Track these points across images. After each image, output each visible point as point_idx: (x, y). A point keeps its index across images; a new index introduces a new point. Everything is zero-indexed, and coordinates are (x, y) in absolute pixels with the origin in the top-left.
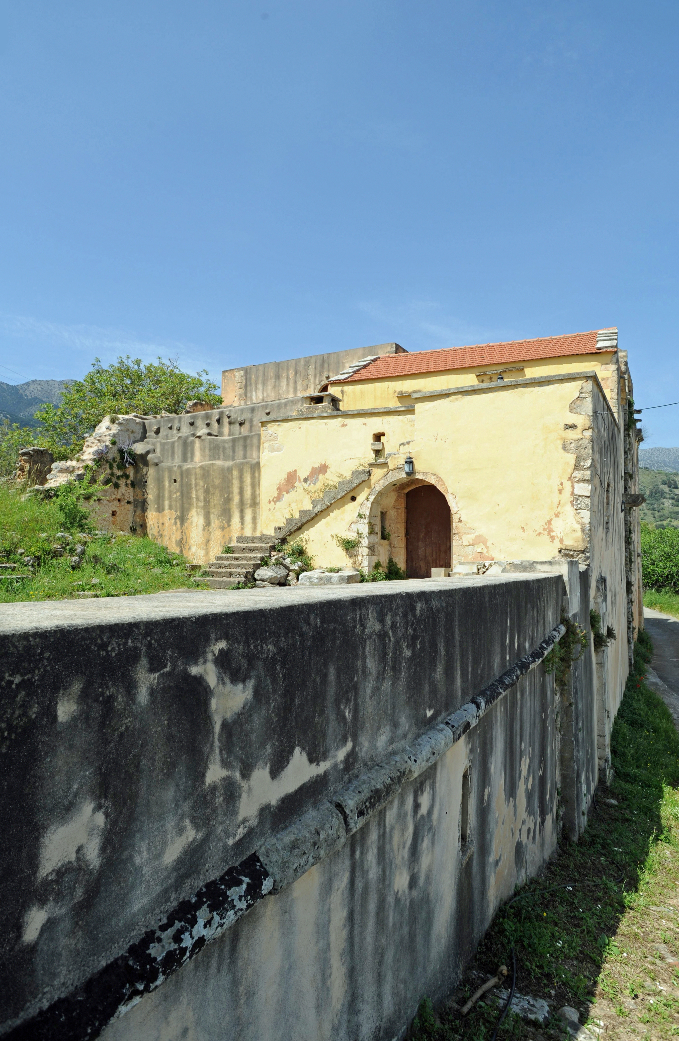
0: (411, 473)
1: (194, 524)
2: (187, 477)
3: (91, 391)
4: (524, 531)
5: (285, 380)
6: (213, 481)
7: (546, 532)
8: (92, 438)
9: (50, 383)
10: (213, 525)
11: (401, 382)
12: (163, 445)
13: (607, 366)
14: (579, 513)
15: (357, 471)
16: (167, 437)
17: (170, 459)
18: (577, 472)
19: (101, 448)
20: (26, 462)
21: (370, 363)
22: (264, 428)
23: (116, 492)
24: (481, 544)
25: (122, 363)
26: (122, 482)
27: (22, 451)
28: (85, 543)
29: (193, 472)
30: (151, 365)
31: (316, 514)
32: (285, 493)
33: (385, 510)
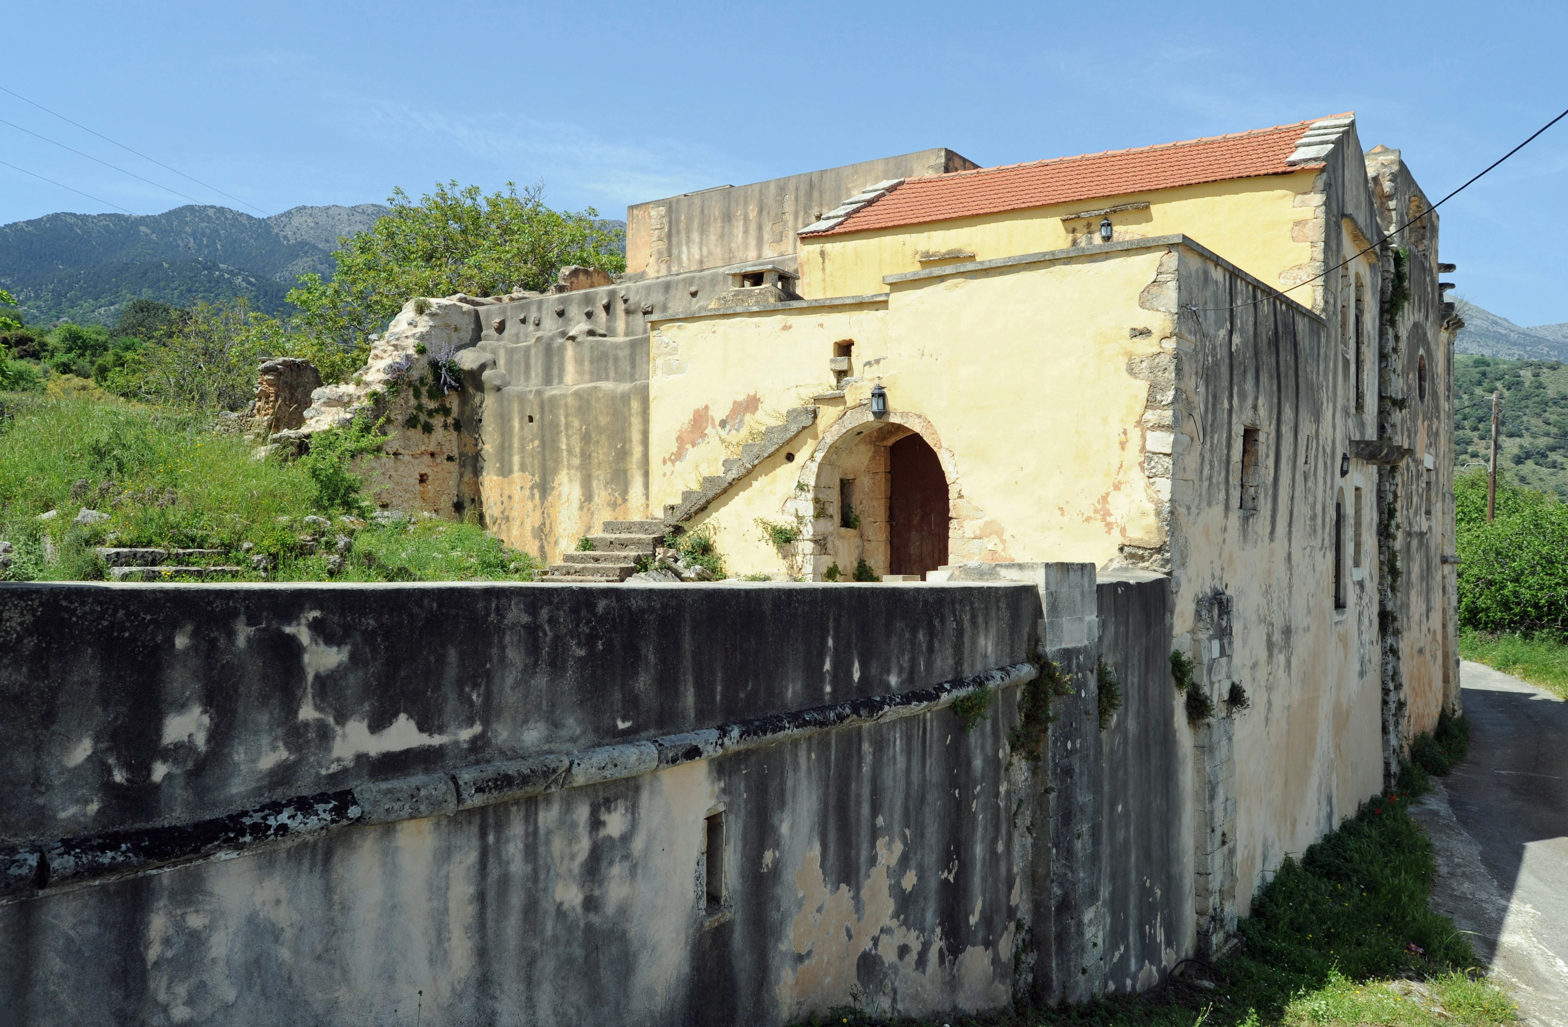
0: (881, 414)
1: (564, 499)
2: (551, 411)
3: (385, 251)
4: (1063, 514)
5: (742, 222)
6: (596, 419)
7: (1099, 517)
8: (383, 342)
9: (331, 212)
10: (596, 499)
11: (926, 234)
12: (510, 352)
13: (1306, 196)
14: (1153, 484)
15: (794, 410)
16: (517, 338)
17: (522, 378)
18: (1150, 411)
19: (398, 360)
20: (270, 385)
21: (883, 195)
22: (655, 333)
23: (426, 440)
24: (994, 536)
25: (443, 196)
26: (437, 422)
27: (263, 365)
28: (351, 533)
29: (562, 403)
30: (498, 196)
31: (730, 484)
32: (689, 446)
33: (851, 477)
